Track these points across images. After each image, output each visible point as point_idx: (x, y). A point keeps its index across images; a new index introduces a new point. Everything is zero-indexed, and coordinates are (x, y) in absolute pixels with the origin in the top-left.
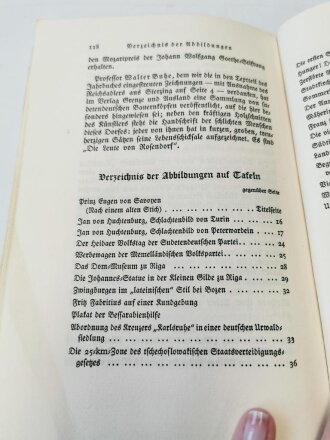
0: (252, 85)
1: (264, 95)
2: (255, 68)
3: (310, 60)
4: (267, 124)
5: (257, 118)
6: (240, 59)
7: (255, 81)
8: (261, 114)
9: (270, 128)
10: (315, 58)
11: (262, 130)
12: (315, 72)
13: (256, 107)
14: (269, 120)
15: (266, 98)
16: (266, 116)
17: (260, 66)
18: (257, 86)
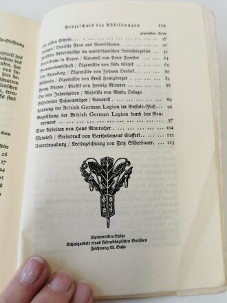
0: (10, 57)
1: (18, 65)
2: (16, 46)
3: (50, 44)
4: (13, 85)
5: (6, 81)
6: (5, 38)
7: (12, 55)
8: (11, 78)
9: (16, 88)
10: (53, 42)
11: (9, 90)
12: (50, 53)
13: (8, 73)
14: (17, 83)
15: (19, 68)
16: (15, 80)
17: (21, 45)
18: (14, 58)
